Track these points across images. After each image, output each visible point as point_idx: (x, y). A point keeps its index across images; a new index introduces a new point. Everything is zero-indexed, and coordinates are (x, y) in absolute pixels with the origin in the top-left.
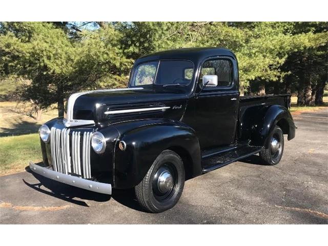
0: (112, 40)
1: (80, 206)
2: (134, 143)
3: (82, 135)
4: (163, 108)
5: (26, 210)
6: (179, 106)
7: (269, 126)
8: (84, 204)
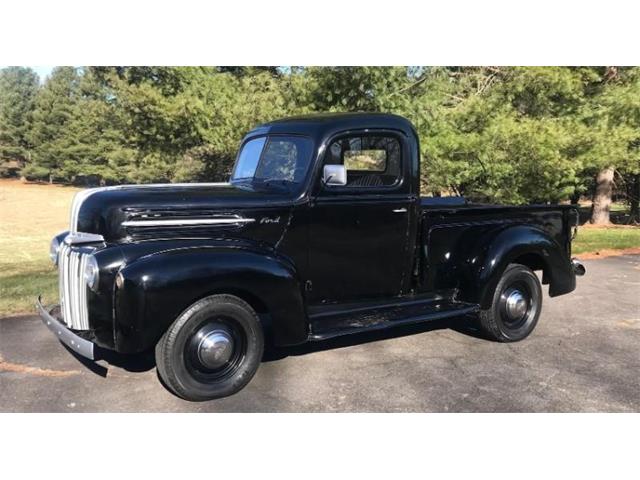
0: (299, 95)
1: (96, 375)
2: (145, 278)
3: (80, 257)
4: (238, 220)
5: (12, 371)
6: (274, 219)
7: (493, 262)
8: (102, 372)
